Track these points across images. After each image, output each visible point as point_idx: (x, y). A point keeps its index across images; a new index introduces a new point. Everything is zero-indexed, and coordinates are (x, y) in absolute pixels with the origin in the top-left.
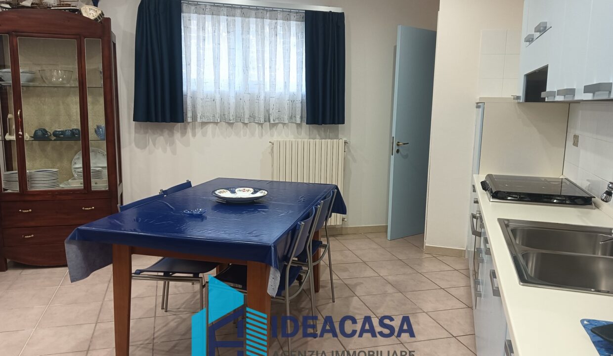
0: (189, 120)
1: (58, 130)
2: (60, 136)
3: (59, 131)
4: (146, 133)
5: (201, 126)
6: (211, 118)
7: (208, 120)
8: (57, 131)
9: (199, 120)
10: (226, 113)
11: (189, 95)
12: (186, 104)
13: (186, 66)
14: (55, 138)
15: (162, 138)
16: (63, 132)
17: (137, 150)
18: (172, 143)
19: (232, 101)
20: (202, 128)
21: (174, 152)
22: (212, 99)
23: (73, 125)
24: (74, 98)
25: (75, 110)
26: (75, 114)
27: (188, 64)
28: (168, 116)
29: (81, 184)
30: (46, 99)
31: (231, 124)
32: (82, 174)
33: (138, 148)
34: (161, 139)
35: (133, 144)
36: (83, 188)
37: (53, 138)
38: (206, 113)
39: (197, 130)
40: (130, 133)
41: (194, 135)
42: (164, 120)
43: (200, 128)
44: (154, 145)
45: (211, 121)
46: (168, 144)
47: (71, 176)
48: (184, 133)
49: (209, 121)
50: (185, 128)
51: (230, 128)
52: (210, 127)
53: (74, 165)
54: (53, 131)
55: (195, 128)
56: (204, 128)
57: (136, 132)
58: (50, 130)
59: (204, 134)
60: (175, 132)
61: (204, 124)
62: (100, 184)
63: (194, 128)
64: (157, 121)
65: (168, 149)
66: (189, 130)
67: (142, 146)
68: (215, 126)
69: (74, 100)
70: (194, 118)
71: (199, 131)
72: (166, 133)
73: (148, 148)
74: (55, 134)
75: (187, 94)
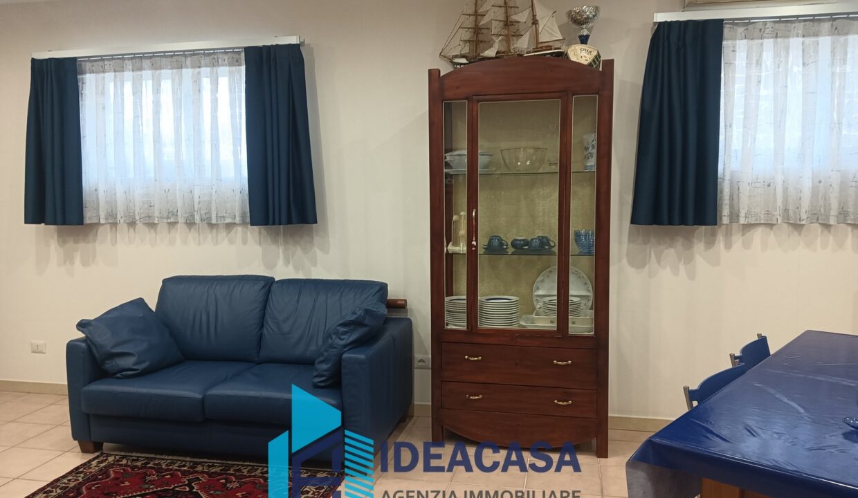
0: (725, 220)
1: (520, 238)
2: (522, 247)
3: (520, 240)
4: (646, 242)
5: (743, 230)
6: (762, 217)
7: (757, 220)
8: (518, 240)
9: (742, 221)
10: (791, 208)
11: (727, 177)
12: (722, 192)
13: (725, 128)
14: (513, 250)
15: (672, 250)
16: (526, 243)
17: (630, 271)
18: (689, 260)
19: (807, 185)
20: (743, 235)
21: (691, 275)
22: (766, 184)
23: (538, 231)
24: (541, 190)
25: (541, 208)
26: (541, 214)
27: (728, 124)
28: (690, 214)
29: (552, 322)
30: (503, 192)
31: (797, 226)
32: (556, 307)
33: (633, 266)
34: (670, 253)
35: (625, 261)
36: (556, 329)
37: (511, 250)
38: (755, 208)
39: (734, 238)
40: (620, 243)
41: (728, 246)
42: (683, 222)
43: (741, 233)
44: (659, 262)
45: (762, 222)
46: (683, 261)
47: (532, 310)
48: (710, 243)
49: (758, 222)
50: (714, 235)
51: (796, 233)
52: (758, 233)
53: (535, 291)
54: (511, 240)
55: (731, 235)
56: (748, 234)
57: (630, 241)
58: (508, 238)
59: (747, 245)
60: (695, 241)
61: (748, 227)
62: (581, 324)
63: (728, 234)
64: (671, 223)
65: (682, 268)
66: (720, 239)
67: (639, 263)
68: (768, 230)
69: (541, 193)
70: (734, 216)
71: (737, 240)
72: (680, 243)
73: (647, 268)
74: (514, 244)
75: (724, 176)
